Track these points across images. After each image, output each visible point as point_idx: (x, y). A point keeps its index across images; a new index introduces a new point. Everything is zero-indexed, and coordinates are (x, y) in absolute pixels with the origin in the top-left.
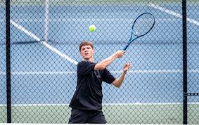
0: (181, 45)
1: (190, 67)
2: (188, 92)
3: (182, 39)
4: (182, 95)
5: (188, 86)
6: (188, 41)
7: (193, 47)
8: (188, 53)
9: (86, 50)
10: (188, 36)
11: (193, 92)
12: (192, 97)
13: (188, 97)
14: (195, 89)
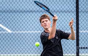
0: (75, 13)
1: (81, 28)
2: (80, 46)
3: (75, 9)
4: (75, 48)
5: (80, 42)
6: (80, 10)
7: (83, 14)
8: (80, 18)
9: (45, 22)
10: (80, 7)
11: (83, 46)
12: (83, 50)
13: (80, 50)
14: (85, 44)
